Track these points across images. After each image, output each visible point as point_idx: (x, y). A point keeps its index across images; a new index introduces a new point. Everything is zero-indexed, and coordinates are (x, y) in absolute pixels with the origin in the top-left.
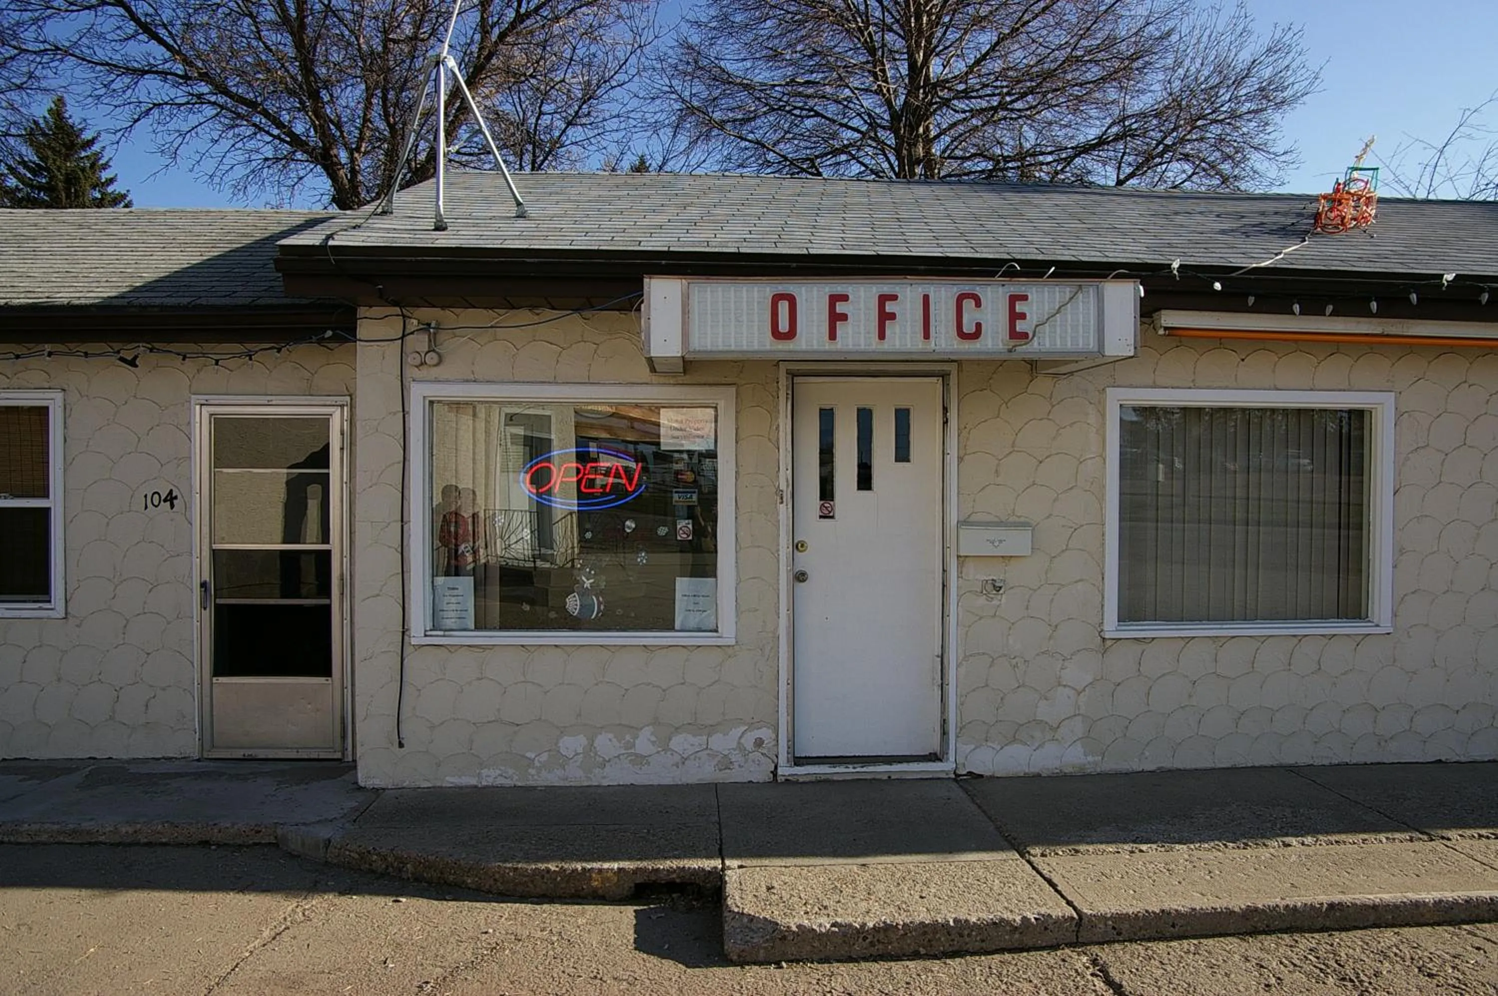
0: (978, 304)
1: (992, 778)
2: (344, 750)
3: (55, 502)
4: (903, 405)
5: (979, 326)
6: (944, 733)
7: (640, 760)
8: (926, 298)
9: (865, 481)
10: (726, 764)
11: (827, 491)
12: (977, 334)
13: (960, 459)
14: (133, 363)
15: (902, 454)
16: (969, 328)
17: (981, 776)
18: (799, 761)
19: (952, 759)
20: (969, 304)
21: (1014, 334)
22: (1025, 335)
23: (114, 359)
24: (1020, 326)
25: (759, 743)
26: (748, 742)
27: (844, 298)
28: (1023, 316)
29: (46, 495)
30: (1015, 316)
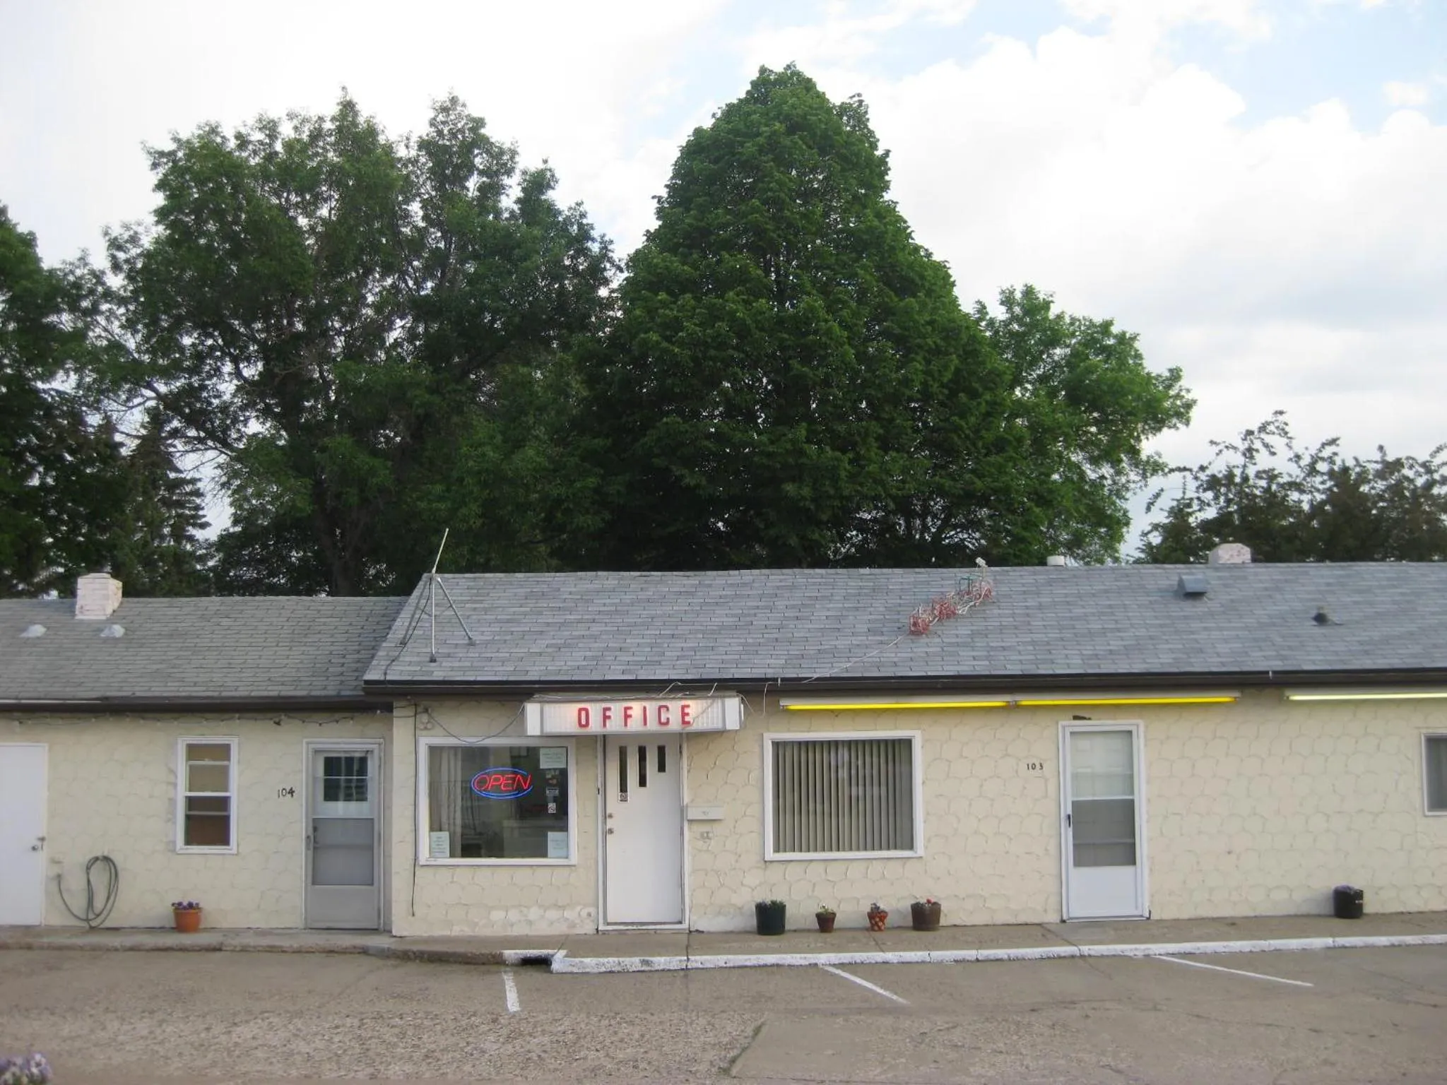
0: (668, 709)
1: (709, 933)
2: (379, 924)
3: (233, 793)
4: (661, 744)
5: (668, 719)
6: (683, 911)
7: (530, 923)
8: (645, 708)
9: (643, 782)
10: (573, 926)
11: (623, 788)
12: (667, 723)
13: (689, 771)
14: (278, 723)
15: (662, 768)
16: (663, 720)
17: (703, 932)
18: (609, 924)
19: (687, 922)
20: (663, 711)
21: (684, 722)
22: (688, 723)
23: (272, 722)
24: (687, 719)
25: (589, 915)
26: (584, 913)
27: (609, 709)
28: (688, 714)
29: (226, 790)
30: (684, 714)
